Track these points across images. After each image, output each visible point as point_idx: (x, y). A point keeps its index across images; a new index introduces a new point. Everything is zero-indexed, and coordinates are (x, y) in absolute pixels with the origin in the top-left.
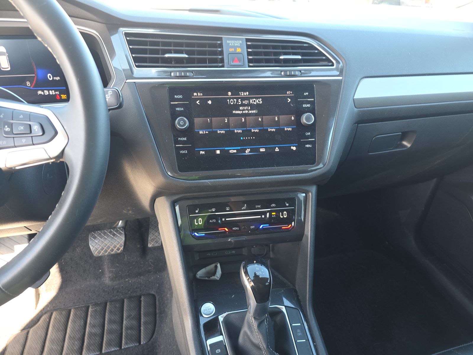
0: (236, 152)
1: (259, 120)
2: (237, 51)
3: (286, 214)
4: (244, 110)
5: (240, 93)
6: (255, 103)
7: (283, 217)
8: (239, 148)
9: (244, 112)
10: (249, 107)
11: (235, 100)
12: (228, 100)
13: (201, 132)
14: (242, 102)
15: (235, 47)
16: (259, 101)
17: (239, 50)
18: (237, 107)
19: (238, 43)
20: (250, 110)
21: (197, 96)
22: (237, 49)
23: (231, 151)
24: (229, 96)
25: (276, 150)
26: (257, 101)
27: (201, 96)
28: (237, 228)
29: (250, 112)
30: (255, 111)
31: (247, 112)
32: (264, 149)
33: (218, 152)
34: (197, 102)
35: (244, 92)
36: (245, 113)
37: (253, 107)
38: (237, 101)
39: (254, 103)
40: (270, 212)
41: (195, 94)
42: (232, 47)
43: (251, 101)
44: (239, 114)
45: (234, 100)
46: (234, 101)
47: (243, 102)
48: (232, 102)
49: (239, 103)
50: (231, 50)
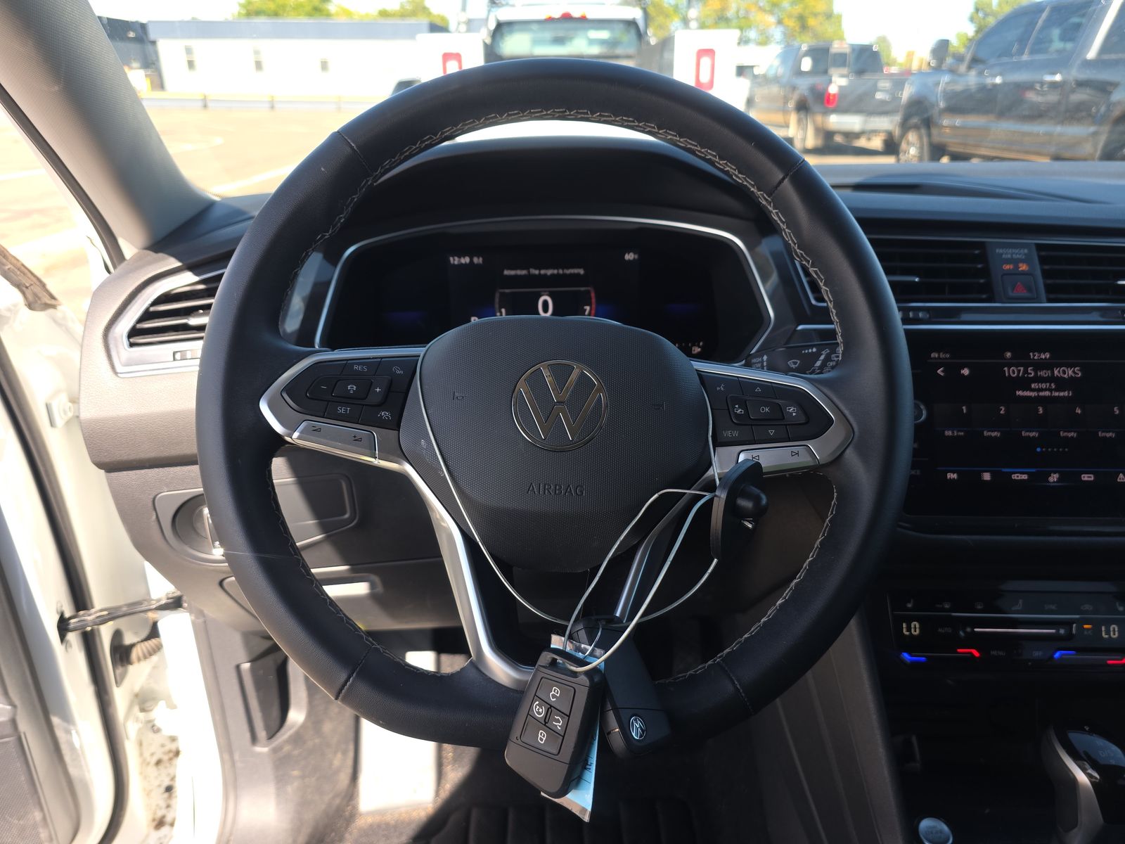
0: (1026, 478)
1: (1077, 411)
2: (1020, 269)
3: (1116, 629)
4: (1042, 390)
5: (1031, 354)
6: (1066, 376)
7: (1110, 637)
8: (1034, 470)
9: (1042, 394)
10: (1052, 384)
11: (1022, 369)
12: (1006, 369)
13: (948, 433)
14: (1036, 373)
15: (1016, 262)
16: (1074, 372)
17: (1023, 267)
18: (1025, 383)
19: (1020, 253)
20: (1056, 390)
21: (939, 358)
22: (1020, 265)
23: (1015, 477)
24: (1005, 359)
25: (1118, 480)
26: (1070, 372)
27: (946, 358)
28: (1001, 653)
29: (1057, 394)
30: (1066, 392)
31: (1047, 393)
32: (1092, 476)
33: (987, 477)
34: (939, 371)
35: (1040, 352)
36: (1045, 397)
37: (1061, 384)
38: (1026, 372)
39: (1063, 376)
40: (1080, 622)
41: (934, 355)
42: (1007, 261)
43: (1056, 372)
44: (1031, 397)
45: (1019, 368)
46: (1019, 371)
47: (1039, 374)
48: (1012, 372)
49: (1030, 376)
50: (1007, 267)
